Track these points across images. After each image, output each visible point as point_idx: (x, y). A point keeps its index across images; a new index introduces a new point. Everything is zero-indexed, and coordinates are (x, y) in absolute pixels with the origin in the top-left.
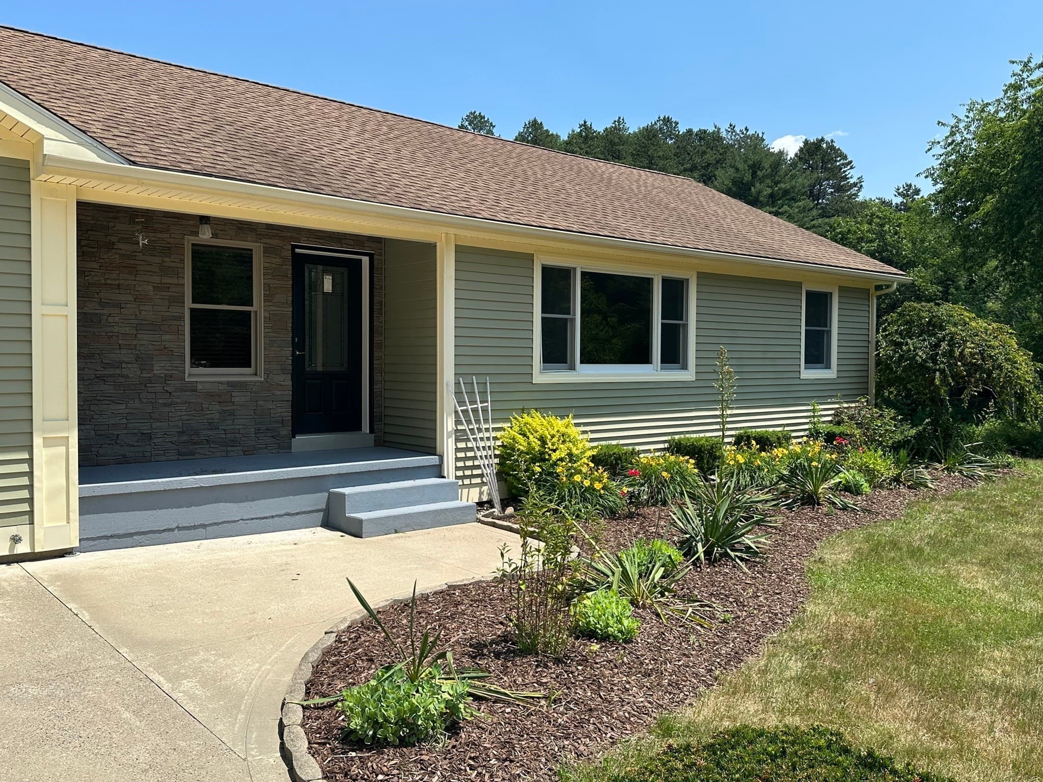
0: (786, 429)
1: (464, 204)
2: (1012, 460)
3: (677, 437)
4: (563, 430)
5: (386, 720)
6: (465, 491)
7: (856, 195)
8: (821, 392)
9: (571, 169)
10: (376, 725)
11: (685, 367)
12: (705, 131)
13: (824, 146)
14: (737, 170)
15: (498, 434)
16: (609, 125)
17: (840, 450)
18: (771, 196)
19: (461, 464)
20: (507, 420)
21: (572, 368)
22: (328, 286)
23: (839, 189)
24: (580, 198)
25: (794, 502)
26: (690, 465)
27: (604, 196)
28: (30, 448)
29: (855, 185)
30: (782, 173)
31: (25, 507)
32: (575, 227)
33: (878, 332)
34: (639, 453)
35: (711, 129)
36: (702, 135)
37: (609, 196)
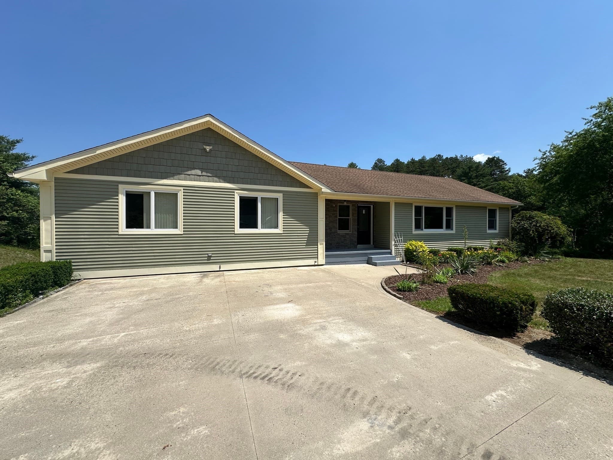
0: (483, 246)
1: (396, 193)
2: (560, 257)
3: (450, 247)
4: (421, 244)
5: (406, 287)
6: (397, 258)
7: (508, 174)
8: (494, 236)
9: (418, 180)
10: (404, 288)
11: (452, 230)
12: (452, 157)
13: (496, 159)
14: (464, 169)
15: (404, 246)
16: (420, 158)
17: (499, 252)
18: (476, 176)
19: (396, 252)
20: (406, 242)
21: (422, 230)
22: (364, 212)
23: (502, 172)
24: (422, 188)
25: (484, 264)
26: (455, 254)
27: (428, 187)
28: (318, 245)
29: (507, 170)
30: (480, 169)
31: (317, 256)
32: (423, 196)
33: (512, 219)
34: (440, 251)
35: (454, 156)
36: (451, 158)
37: (430, 187)
